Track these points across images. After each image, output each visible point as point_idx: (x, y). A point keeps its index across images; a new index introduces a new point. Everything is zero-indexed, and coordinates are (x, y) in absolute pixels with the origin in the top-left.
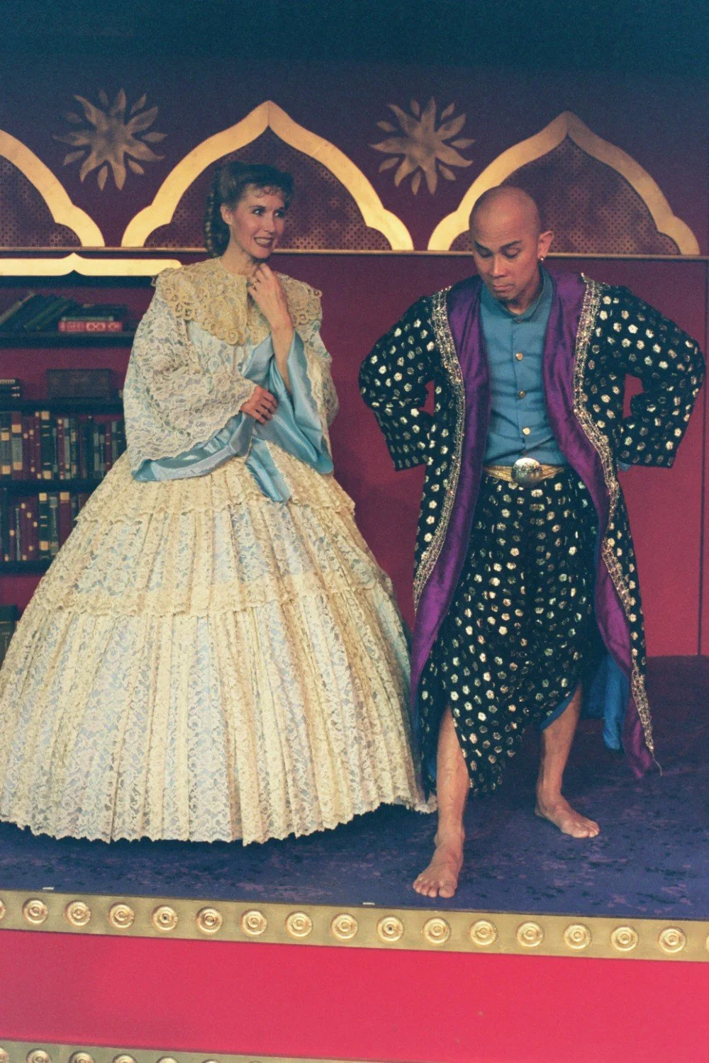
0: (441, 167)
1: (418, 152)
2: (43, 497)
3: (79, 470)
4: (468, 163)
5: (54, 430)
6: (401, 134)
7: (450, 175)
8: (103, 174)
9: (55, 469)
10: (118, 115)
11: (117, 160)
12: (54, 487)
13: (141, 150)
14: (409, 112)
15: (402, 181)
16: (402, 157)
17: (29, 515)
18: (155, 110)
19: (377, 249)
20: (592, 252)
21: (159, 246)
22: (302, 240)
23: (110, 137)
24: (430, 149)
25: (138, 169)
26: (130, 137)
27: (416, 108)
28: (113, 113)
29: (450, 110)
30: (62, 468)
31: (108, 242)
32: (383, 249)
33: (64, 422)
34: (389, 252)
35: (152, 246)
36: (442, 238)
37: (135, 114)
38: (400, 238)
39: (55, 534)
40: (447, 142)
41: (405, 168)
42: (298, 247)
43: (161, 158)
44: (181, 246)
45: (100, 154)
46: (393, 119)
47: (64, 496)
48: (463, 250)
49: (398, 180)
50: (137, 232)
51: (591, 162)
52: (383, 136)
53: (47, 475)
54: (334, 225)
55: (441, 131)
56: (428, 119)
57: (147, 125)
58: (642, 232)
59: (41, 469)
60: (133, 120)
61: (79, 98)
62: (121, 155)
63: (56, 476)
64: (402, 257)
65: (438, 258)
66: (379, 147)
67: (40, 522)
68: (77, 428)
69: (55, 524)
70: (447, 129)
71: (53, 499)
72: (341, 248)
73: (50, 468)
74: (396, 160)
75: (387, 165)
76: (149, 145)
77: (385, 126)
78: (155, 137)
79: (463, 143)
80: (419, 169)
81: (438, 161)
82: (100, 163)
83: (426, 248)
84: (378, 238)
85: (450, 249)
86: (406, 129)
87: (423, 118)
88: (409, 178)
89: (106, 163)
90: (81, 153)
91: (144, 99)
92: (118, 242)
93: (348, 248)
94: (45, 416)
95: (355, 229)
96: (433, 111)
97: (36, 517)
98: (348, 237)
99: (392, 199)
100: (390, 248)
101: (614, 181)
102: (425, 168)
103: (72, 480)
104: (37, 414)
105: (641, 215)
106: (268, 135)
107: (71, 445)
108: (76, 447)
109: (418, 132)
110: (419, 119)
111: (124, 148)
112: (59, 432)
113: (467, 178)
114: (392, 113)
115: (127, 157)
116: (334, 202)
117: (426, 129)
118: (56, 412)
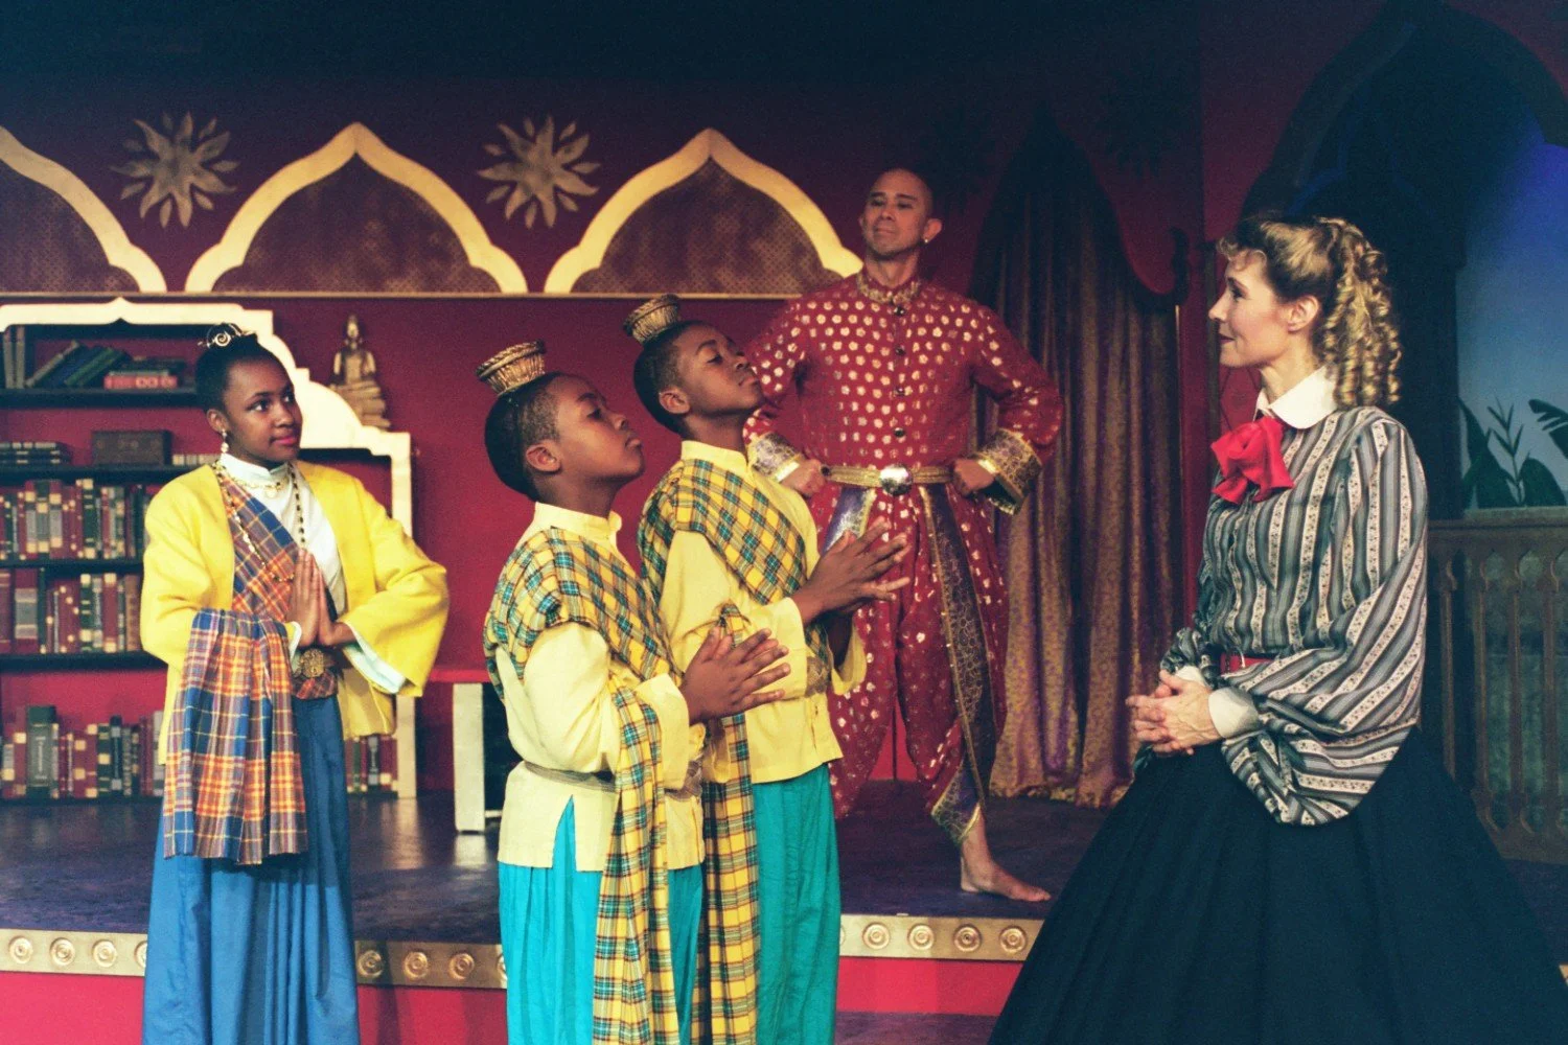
0: (561, 197)
1: (532, 179)
2: (85, 579)
3: (126, 547)
4: (591, 191)
5: (98, 501)
6: (511, 158)
7: (571, 205)
8: (167, 209)
9: (99, 545)
10: (183, 142)
11: (182, 193)
12: (98, 567)
13: (210, 182)
14: (521, 132)
15: (513, 215)
16: (513, 186)
17: (70, 600)
18: (226, 136)
19: (483, 291)
20: (745, 292)
21: (230, 290)
22: (396, 282)
23: (174, 166)
24: (547, 176)
25: (207, 204)
26: (196, 165)
27: (530, 128)
28: (178, 138)
29: (571, 129)
30: (106, 545)
31: (170, 286)
32: (492, 292)
33: (109, 492)
34: (496, 295)
35: (222, 289)
36: (561, 280)
37: (207, 138)
38: (510, 279)
39: (98, 622)
40: (568, 167)
41: (518, 198)
42: (392, 290)
43: (233, 189)
45: (163, 186)
46: (503, 141)
47: (110, 578)
48: (588, 291)
49: (510, 210)
50: (204, 273)
51: (741, 187)
52: (492, 162)
53: (90, 553)
54: (435, 265)
55: (560, 154)
56: (545, 141)
57: (217, 153)
58: (805, 268)
59: (83, 545)
60: (202, 148)
61: (142, 124)
62: (187, 188)
63: (100, 554)
64: (514, 301)
65: (558, 302)
66: (488, 174)
67: (81, 607)
68: (126, 497)
69: (98, 609)
70: (568, 151)
71: (97, 581)
72: (443, 291)
73: (92, 545)
74: (506, 189)
75: (496, 194)
76: (219, 174)
77: (494, 150)
78: (227, 166)
79: (586, 168)
80: (534, 199)
81: (557, 190)
82: (164, 194)
83: (542, 291)
84: (485, 279)
85: (572, 291)
86: (519, 152)
87: (539, 140)
88: (521, 211)
89: (170, 197)
90: (141, 186)
91: (213, 123)
92: (181, 287)
93: (451, 291)
94: (88, 484)
95: (458, 269)
96: (550, 130)
97: (77, 603)
98: (450, 278)
99: (501, 233)
100: (497, 288)
101: (769, 210)
102: (541, 196)
103: (117, 559)
104: (78, 483)
105: (803, 249)
106: (356, 166)
107: (117, 518)
108: (124, 521)
109: (532, 156)
110: (533, 140)
111: (191, 179)
112: (104, 503)
113: (590, 208)
114: (503, 136)
115: (194, 189)
116: (434, 238)
117: (542, 154)
118: (102, 479)
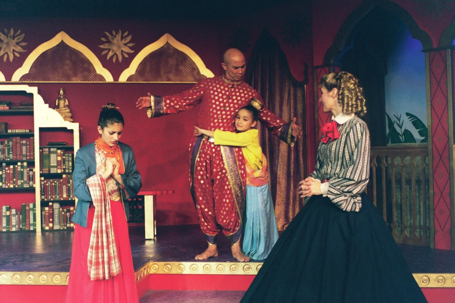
0: (123, 53)
1: (115, 48)
4: (133, 52)
6: (109, 42)
7: (126, 56)
8: (6, 57)
10: (11, 37)
11: (10, 51)
13: (19, 49)
14: (112, 34)
15: (109, 59)
16: (109, 50)
18: (23, 35)
19: (101, 81)
20: (178, 81)
21: (25, 81)
22: (74, 78)
23: (8, 44)
24: (119, 47)
25: (18, 55)
26: (14, 44)
27: (114, 33)
28: (9, 36)
29: (126, 34)
31: (7, 80)
32: (103, 81)
35: (22, 81)
36: (124, 78)
37: (17, 36)
38: (109, 78)
40: (125, 45)
41: (111, 54)
42: (73, 81)
43: (26, 51)
44: (33, 81)
45: (4, 50)
46: (106, 37)
48: (131, 81)
49: (108, 58)
50: (17, 76)
51: (176, 51)
52: (103, 43)
54: (86, 73)
55: (123, 41)
56: (119, 37)
57: (21, 40)
58: (195, 74)
60: (16, 38)
62: (12, 51)
64: (110, 84)
65: (123, 84)
66: (102, 46)
70: (125, 40)
72: (88, 81)
74: (107, 51)
75: (104, 53)
76: (21, 46)
77: (103, 39)
78: (24, 44)
79: (131, 45)
80: (116, 54)
81: (122, 51)
82: (5, 53)
83: (118, 81)
84: (101, 78)
85: (127, 81)
86: (111, 40)
87: (117, 36)
88: (112, 57)
89: (7, 53)
91: (19, 31)
92: (10, 80)
93: (91, 81)
95: (93, 74)
96: (120, 34)
98: (91, 77)
99: (106, 64)
100: (106, 81)
101: (184, 57)
102: (118, 53)
105: (194, 68)
106: (62, 43)
109: (115, 41)
110: (115, 37)
111: (13, 48)
113: (132, 57)
114: (106, 35)
115: (14, 50)
116: (86, 65)
117: (118, 40)
